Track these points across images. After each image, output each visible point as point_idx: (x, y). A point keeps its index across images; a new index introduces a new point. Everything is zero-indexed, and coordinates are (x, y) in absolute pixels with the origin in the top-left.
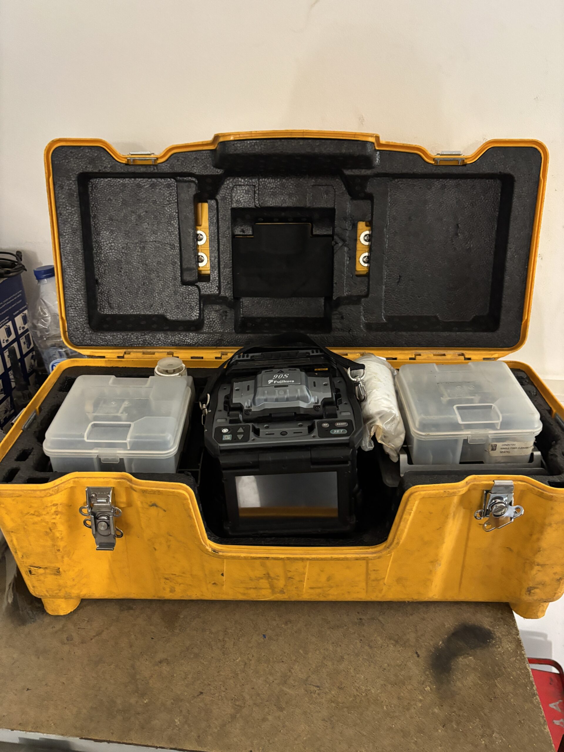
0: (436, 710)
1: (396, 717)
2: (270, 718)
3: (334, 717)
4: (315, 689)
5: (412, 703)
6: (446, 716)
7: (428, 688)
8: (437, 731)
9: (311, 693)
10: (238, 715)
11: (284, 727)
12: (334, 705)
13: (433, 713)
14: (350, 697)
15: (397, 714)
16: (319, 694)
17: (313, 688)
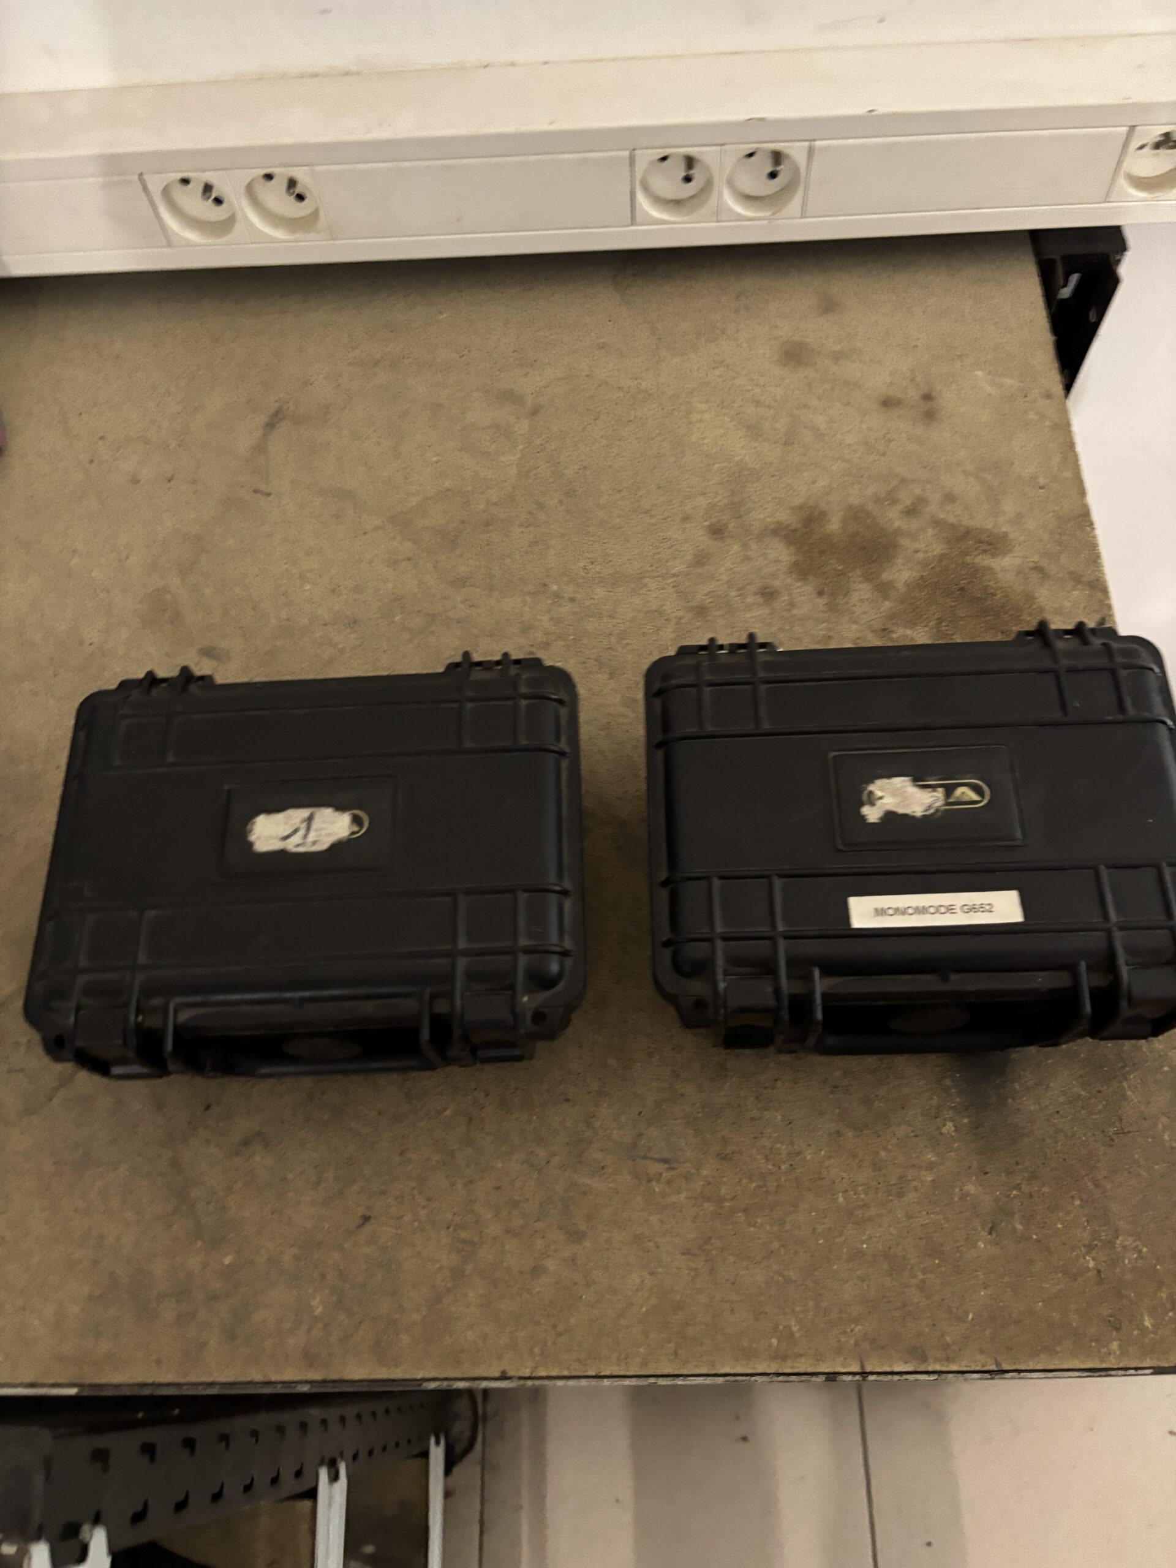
0: (971, 1188)
1: (870, 1219)
2: (551, 1264)
3: (713, 1241)
4: (660, 1167)
5: (911, 1174)
6: (996, 1200)
7: (949, 1127)
8: (975, 1246)
9: (649, 1181)
10: (469, 1268)
11: (588, 1285)
12: (711, 1209)
13: (963, 1197)
14: (751, 1179)
15: (873, 1211)
16: (669, 1182)
17: (654, 1168)
